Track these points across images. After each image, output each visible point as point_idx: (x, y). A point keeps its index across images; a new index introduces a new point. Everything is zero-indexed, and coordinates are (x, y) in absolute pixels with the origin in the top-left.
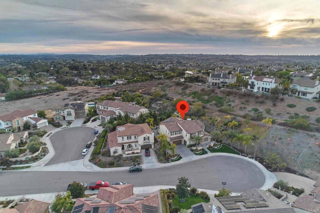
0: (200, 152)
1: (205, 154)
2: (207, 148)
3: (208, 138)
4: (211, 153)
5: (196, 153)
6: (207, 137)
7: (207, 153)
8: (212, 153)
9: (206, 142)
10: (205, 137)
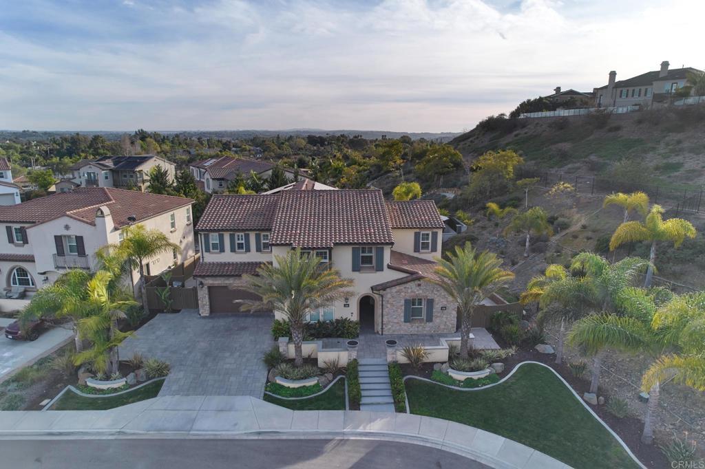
0: (310, 382)
5: (279, 381)
6: (429, 295)
8: (402, 408)
9: (418, 327)
10: (409, 291)
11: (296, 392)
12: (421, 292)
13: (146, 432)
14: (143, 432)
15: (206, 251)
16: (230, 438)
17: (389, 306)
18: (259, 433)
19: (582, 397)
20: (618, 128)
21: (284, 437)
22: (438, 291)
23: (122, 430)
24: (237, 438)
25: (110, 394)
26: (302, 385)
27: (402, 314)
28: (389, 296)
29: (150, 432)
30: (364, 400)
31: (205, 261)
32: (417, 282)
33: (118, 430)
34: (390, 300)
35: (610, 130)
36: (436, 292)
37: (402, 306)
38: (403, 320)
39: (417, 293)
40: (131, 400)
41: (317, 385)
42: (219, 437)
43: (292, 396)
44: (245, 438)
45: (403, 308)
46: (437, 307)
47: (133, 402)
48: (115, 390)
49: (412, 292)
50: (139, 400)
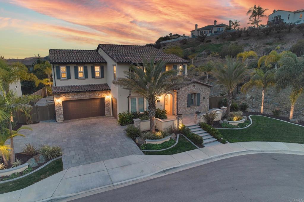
0: (167, 139)
1: (193, 148)
2: (201, 125)
3: (199, 95)
4: (220, 146)
5: (148, 142)
6: (198, 91)
7: (199, 143)
8: (223, 142)
9: (193, 110)
10: (190, 89)
11: (164, 145)
12: (195, 89)
13: (76, 194)
14: (74, 194)
15: (58, 79)
16: (148, 179)
17: (181, 98)
18: (164, 171)
19: (289, 122)
20: (210, 41)
21: (182, 169)
22: (202, 89)
23: (52, 198)
24: (152, 178)
25: (18, 177)
26: (164, 141)
27: (187, 103)
28: (181, 93)
29: (80, 193)
30: (205, 142)
31: (57, 85)
32: (193, 84)
33: (50, 199)
34: (181, 95)
35: (208, 42)
36: (201, 90)
37: (186, 98)
38: (187, 106)
39: (193, 90)
40: (42, 176)
41: (171, 140)
42: (139, 181)
43: (162, 148)
44: (157, 176)
45: (187, 99)
46: (201, 97)
47: (45, 177)
48: (21, 173)
49: (191, 90)
50: (50, 175)
